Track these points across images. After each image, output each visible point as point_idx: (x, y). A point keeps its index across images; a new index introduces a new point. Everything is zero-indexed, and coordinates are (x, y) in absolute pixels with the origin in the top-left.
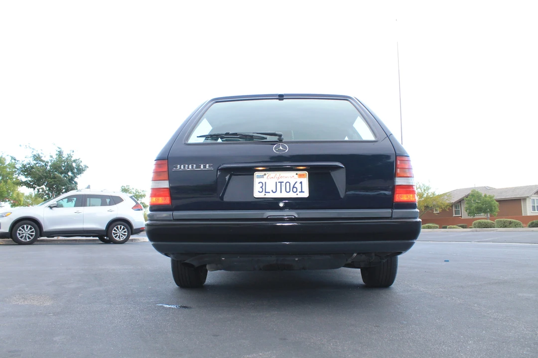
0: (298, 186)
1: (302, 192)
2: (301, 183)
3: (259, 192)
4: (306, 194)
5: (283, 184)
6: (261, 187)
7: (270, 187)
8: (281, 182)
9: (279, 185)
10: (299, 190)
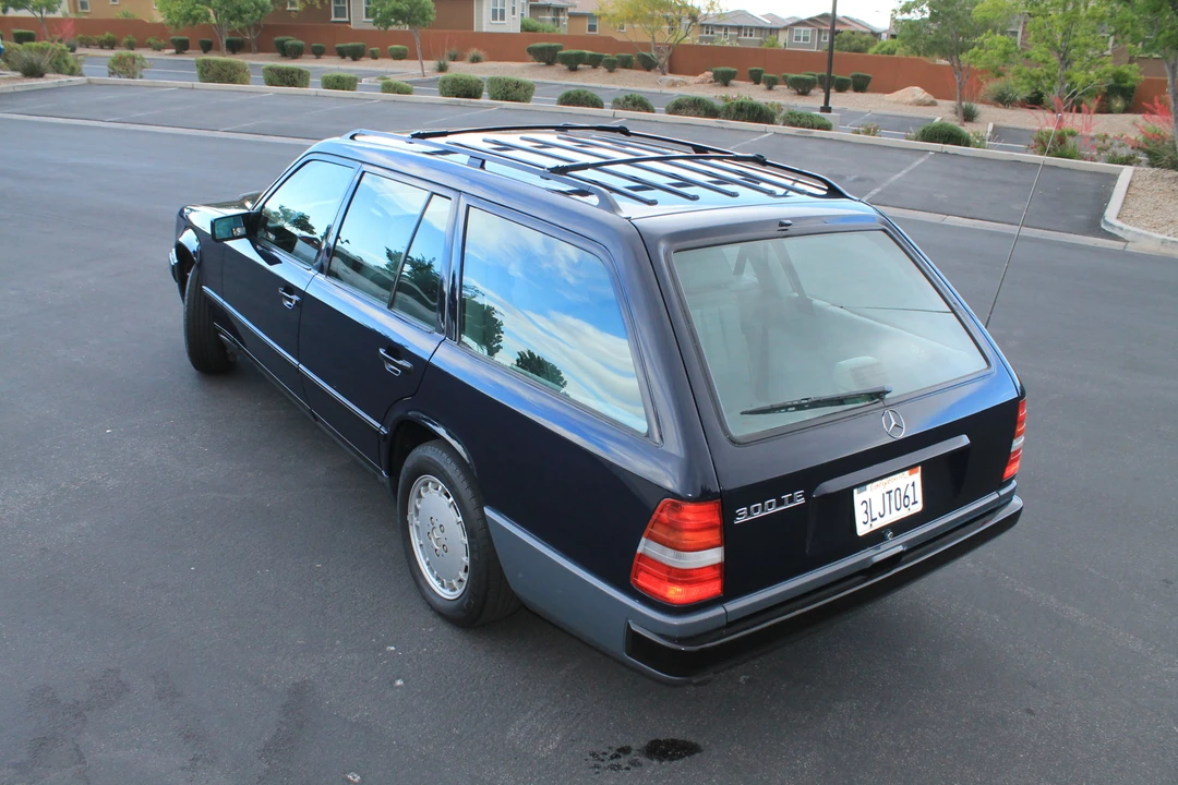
0: (910, 493)
1: (915, 502)
2: (913, 485)
3: (865, 523)
4: (918, 507)
5: (893, 494)
6: (866, 512)
7: (877, 508)
8: (889, 492)
9: (887, 496)
10: (912, 501)
